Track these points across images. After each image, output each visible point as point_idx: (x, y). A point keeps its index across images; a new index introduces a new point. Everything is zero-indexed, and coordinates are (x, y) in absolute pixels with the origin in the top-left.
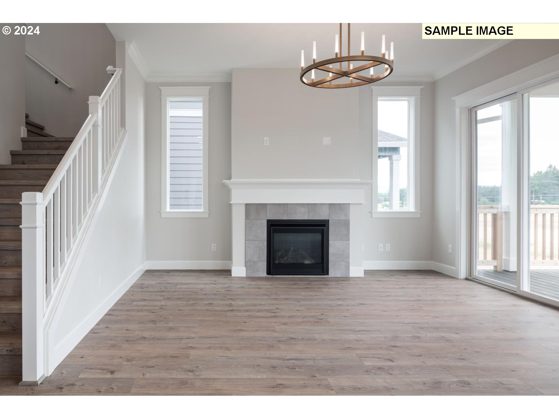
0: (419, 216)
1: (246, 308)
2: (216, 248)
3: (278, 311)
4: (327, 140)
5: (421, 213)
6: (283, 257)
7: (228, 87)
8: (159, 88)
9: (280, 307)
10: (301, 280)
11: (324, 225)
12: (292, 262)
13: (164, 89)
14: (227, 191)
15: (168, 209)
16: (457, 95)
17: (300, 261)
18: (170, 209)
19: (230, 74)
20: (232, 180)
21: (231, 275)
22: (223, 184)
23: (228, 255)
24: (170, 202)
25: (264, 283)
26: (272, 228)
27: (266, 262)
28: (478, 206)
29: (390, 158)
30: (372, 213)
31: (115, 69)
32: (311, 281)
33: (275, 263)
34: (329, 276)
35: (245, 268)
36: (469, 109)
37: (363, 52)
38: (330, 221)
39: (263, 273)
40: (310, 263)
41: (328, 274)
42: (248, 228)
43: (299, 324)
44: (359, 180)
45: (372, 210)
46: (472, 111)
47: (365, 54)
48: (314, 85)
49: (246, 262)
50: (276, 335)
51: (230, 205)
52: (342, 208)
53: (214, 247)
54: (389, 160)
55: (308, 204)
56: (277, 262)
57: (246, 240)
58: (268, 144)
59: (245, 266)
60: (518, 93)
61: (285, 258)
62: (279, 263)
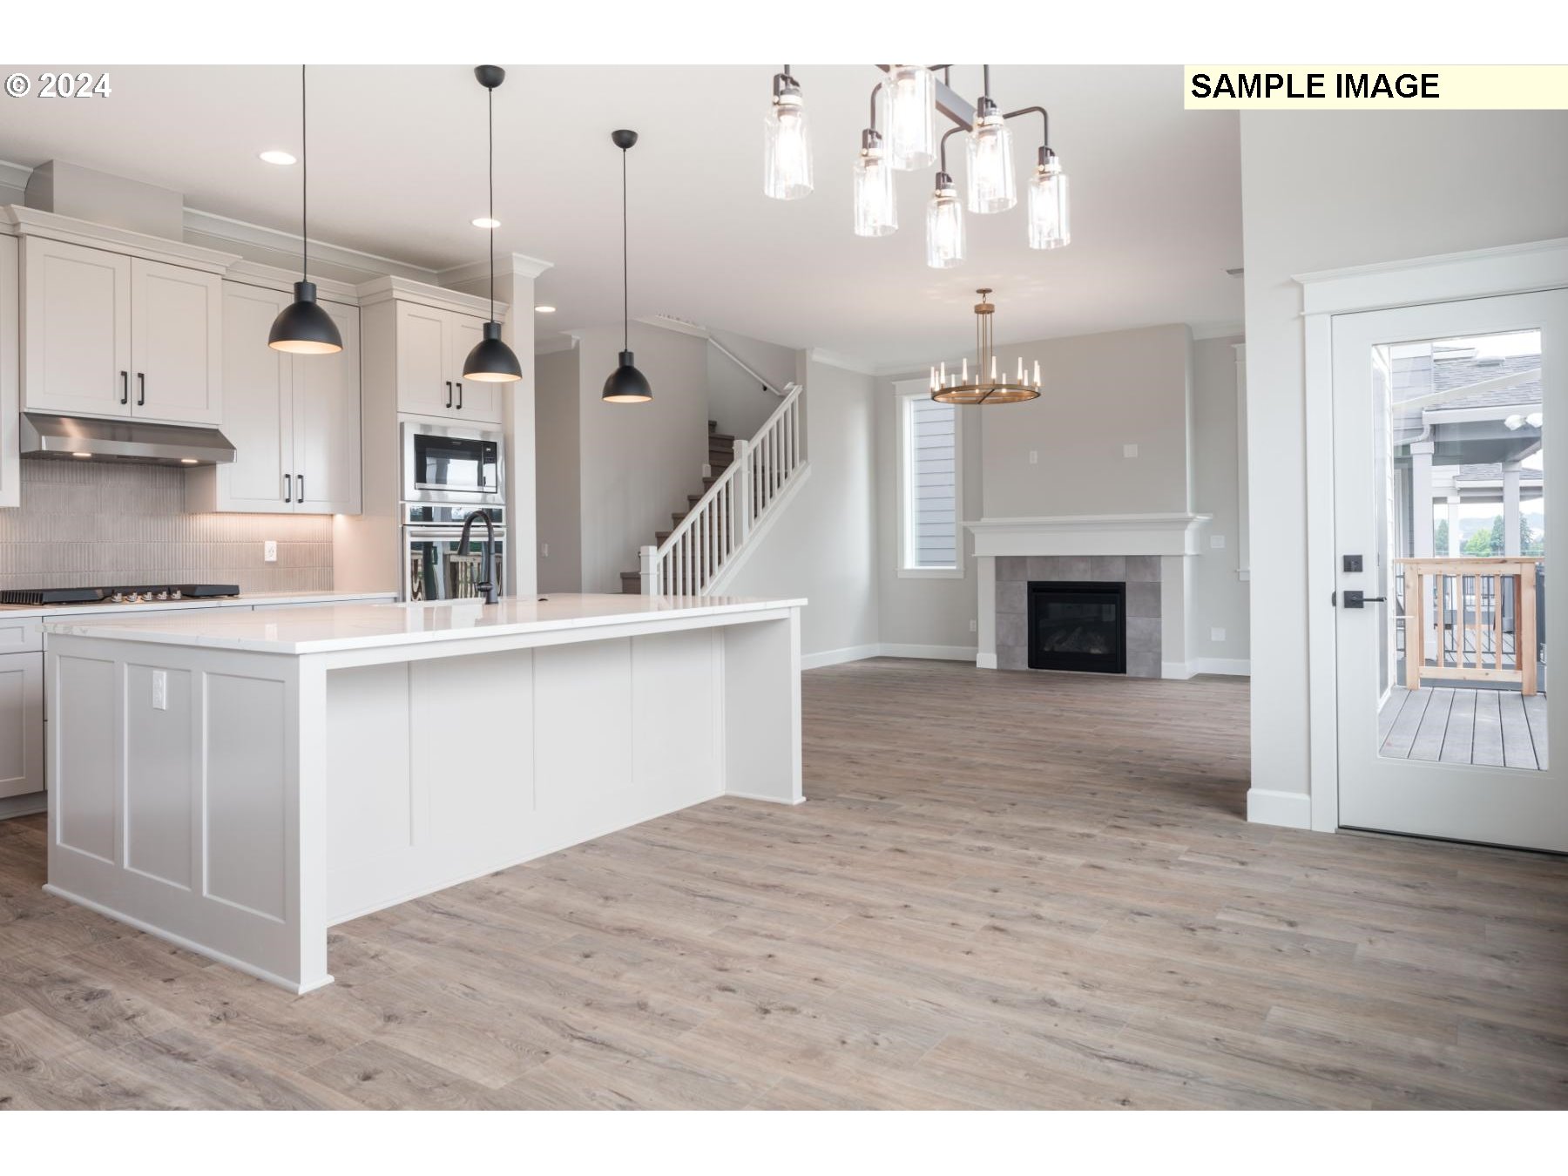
4: (1131, 450)
11: (1117, 591)
12: (1072, 650)
13: (899, 385)
15: (909, 567)
17: (1086, 651)
18: (916, 565)
21: (975, 667)
23: (971, 638)
24: (917, 555)
25: (1026, 676)
26: (1036, 594)
27: (1027, 647)
33: (1042, 651)
34: (1127, 675)
35: (995, 657)
38: (1127, 584)
39: (1023, 665)
40: (1100, 652)
41: (1125, 672)
42: (1000, 594)
49: (997, 647)
51: (975, 558)
52: (1148, 562)
53: (972, 625)
55: (1091, 556)
56: (1046, 650)
57: (997, 614)
58: (1035, 461)
59: (997, 653)
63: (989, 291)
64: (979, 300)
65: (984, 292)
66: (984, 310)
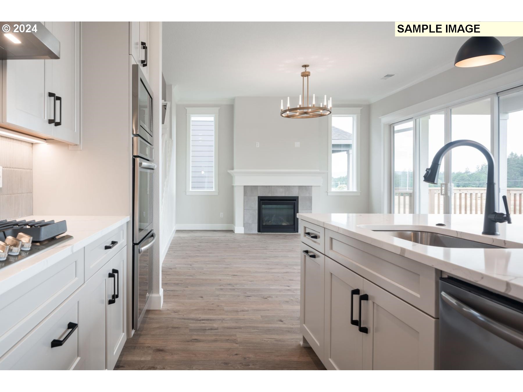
0: (359, 194)
1: (248, 246)
2: (223, 215)
3: (267, 247)
4: (297, 144)
5: (360, 192)
6: (269, 221)
7: (231, 107)
8: (185, 108)
9: (268, 246)
10: (281, 235)
11: (295, 200)
12: (274, 224)
13: (189, 109)
14: (230, 178)
15: (191, 190)
16: (382, 115)
17: (280, 224)
18: (192, 189)
19: (233, 100)
20: (235, 170)
21: (234, 233)
22: (228, 173)
23: (231, 220)
24: (192, 185)
25: (257, 236)
26: (261, 201)
27: (257, 224)
28: (395, 188)
29: (348, 152)
30: (328, 192)
31: (166, 102)
32: (287, 236)
33: (263, 225)
34: (299, 233)
35: (243, 228)
36: (389, 125)
37: (314, 105)
38: (299, 197)
39: (255, 231)
40: (286, 224)
41: (298, 232)
42: (246, 202)
43: (280, 252)
44: (318, 171)
45: (328, 190)
46: (391, 127)
47: (315, 106)
48: (288, 117)
49: (244, 224)
50: (267, 255)
51: (233, 186)
52: (307, 188)
53: (222, 215)
54: (347, 153)
55: (285, 186)
56: (264, 224)
57: (244, 210)
58: (258, 147)
59: (244, 227)
60: (413, 118)
61: (270, 222)
62: (265, 225)
63: (308, 66)
64: (303, 70)
65: (305, 66)
66: (305, 75)
